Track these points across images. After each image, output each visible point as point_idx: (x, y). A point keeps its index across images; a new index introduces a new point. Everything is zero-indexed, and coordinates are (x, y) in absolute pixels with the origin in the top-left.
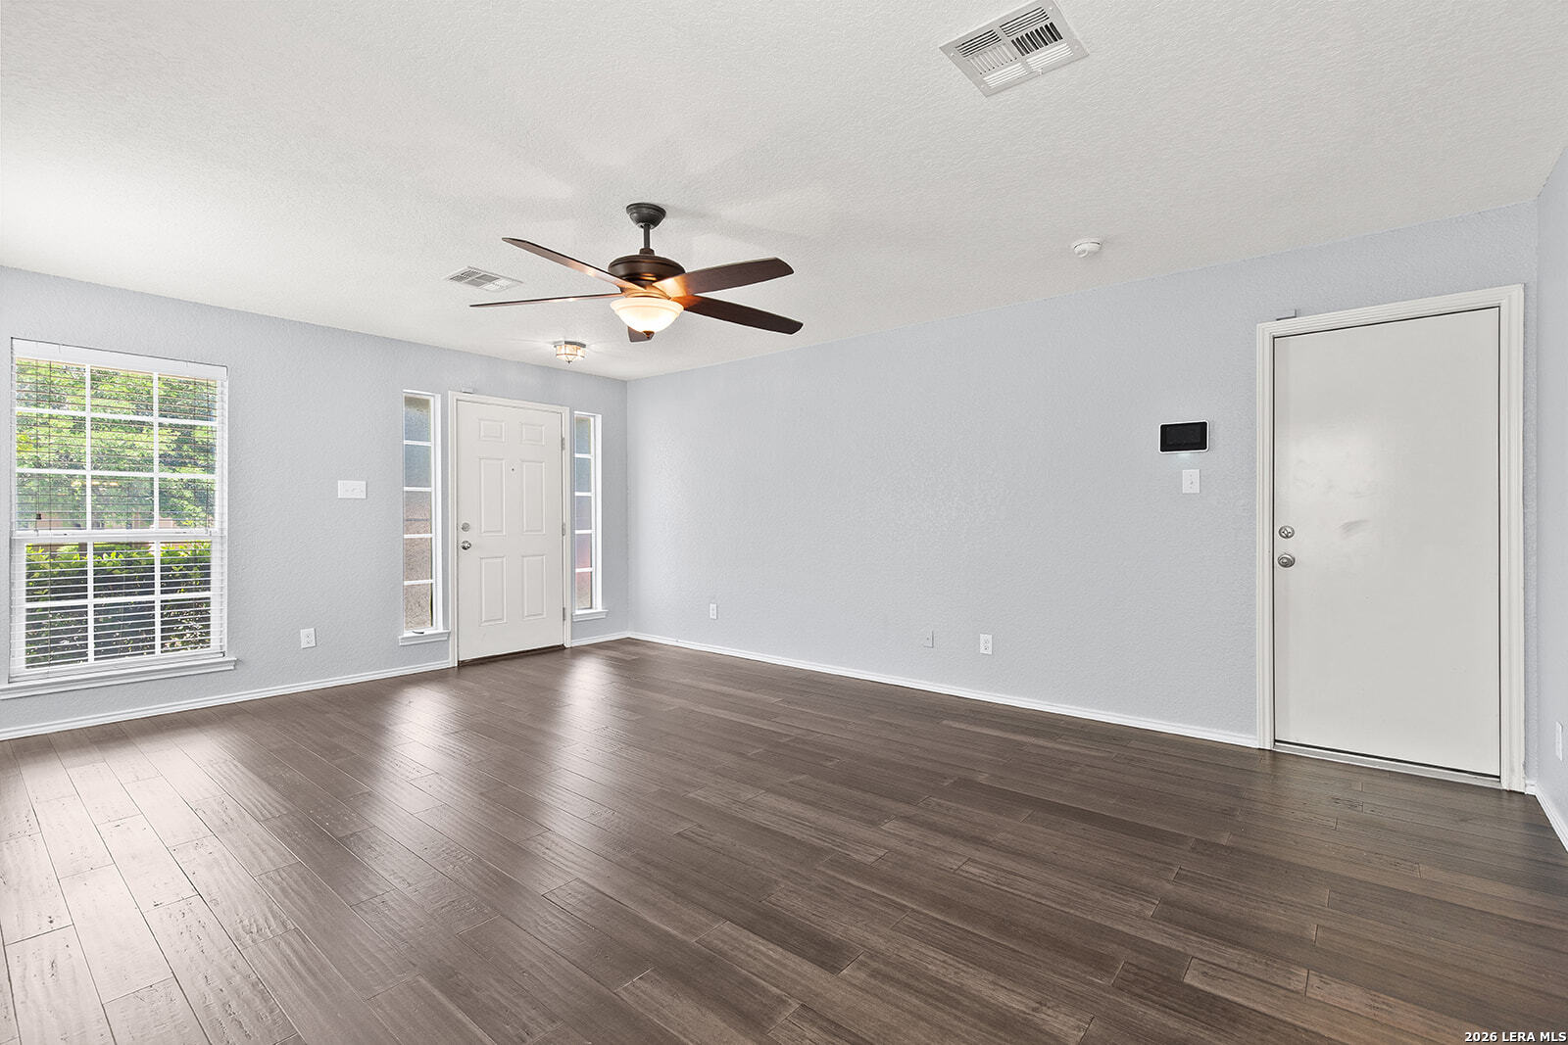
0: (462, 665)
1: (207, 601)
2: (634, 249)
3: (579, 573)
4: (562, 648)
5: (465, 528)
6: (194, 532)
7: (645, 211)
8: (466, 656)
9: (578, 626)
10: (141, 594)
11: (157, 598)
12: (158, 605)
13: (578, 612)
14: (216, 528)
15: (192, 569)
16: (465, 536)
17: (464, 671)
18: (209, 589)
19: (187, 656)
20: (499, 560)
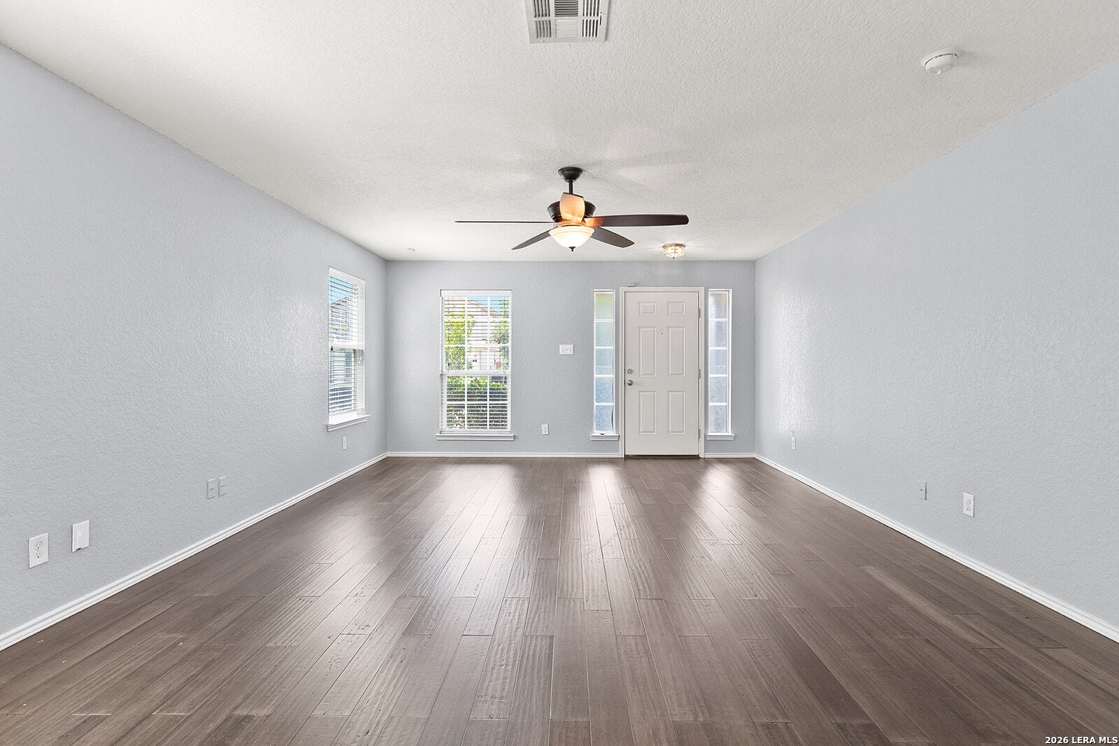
0: (627, 457)
1: (505, 406)
3: (713, 407)
4: (696, 457)
5: (630, 371)
6: (499, 372)
7: (566, 172)
8: (631, 452)
9: (710, 443)
10: (479, 400)
11: (488, 402)
12: (488, 406)
13: (710, 434)
15: (499, 391)
16: (629, 377)
17: (629, 462)
18: (506, 400)
19: (495, 432)
20: (652, 393)
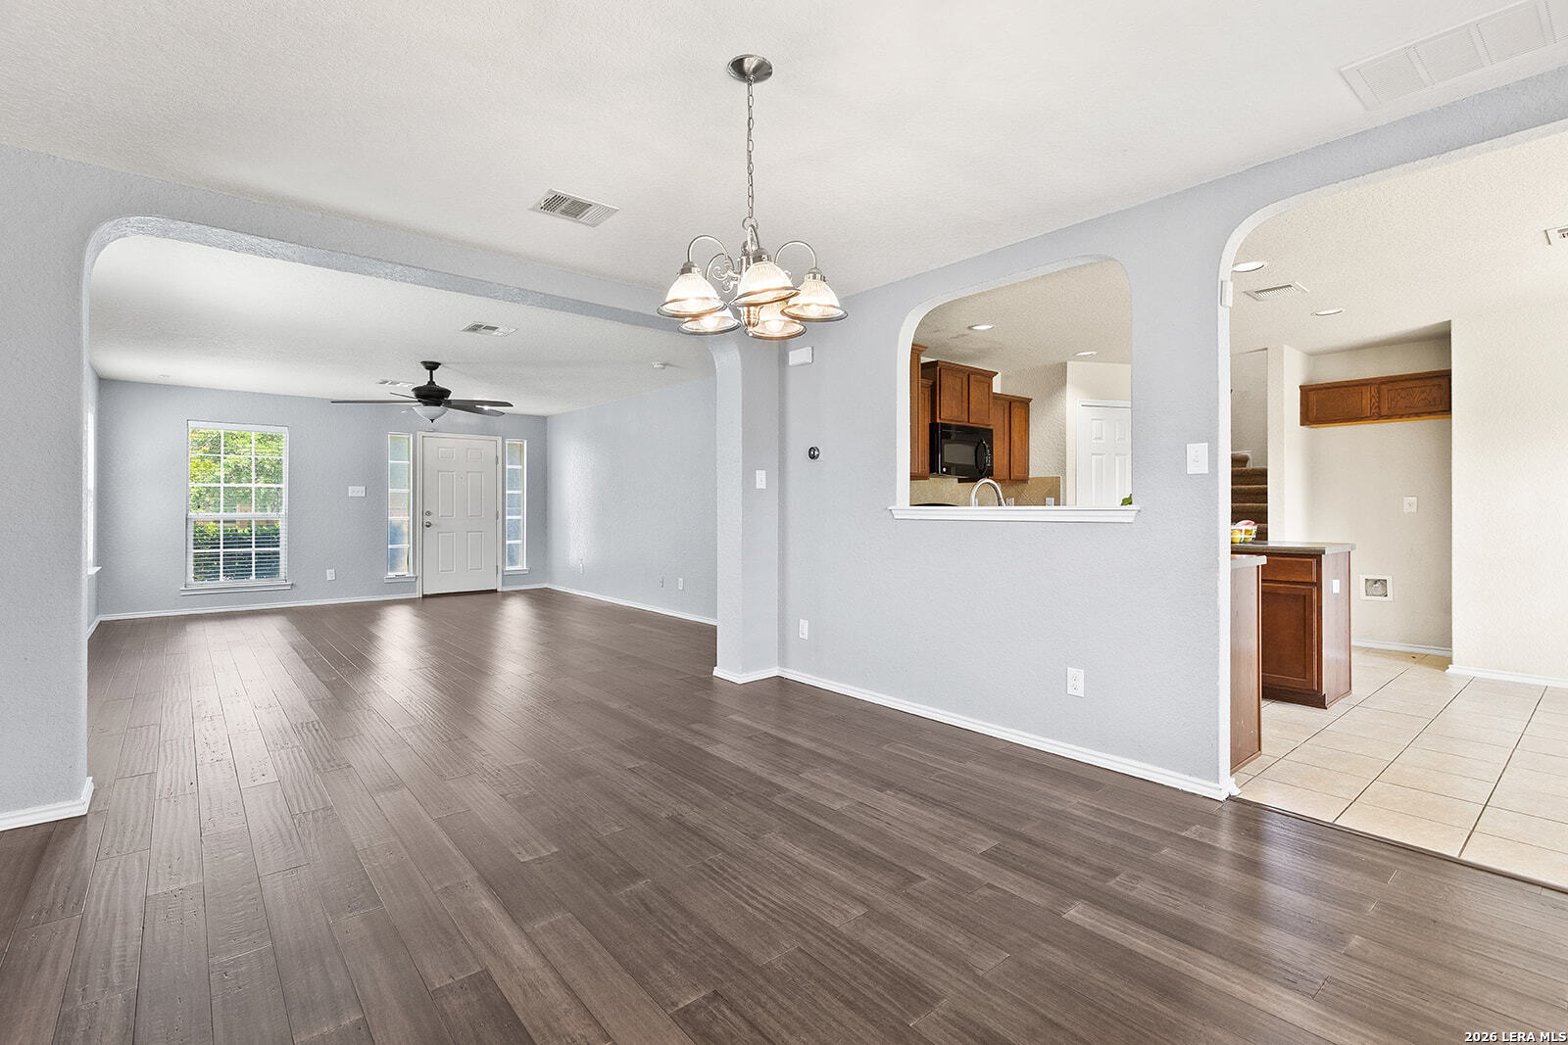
0: (425, 597)
1: (278, 553)
2: (424, 381)
3: (509, 545)
4: (495, 591)
5: (430, 513)
6: (270, 515)
7: (428, 364)
8: (427, 592)
9: (507, 578)
10: (241, 547)
12: (254, 553)
13: (507, 569)
14: (283, 513)
15: (268, 537)
16: (427, 519)
17: (427, 600)
18: (278, 546)
20: (451, 534)
